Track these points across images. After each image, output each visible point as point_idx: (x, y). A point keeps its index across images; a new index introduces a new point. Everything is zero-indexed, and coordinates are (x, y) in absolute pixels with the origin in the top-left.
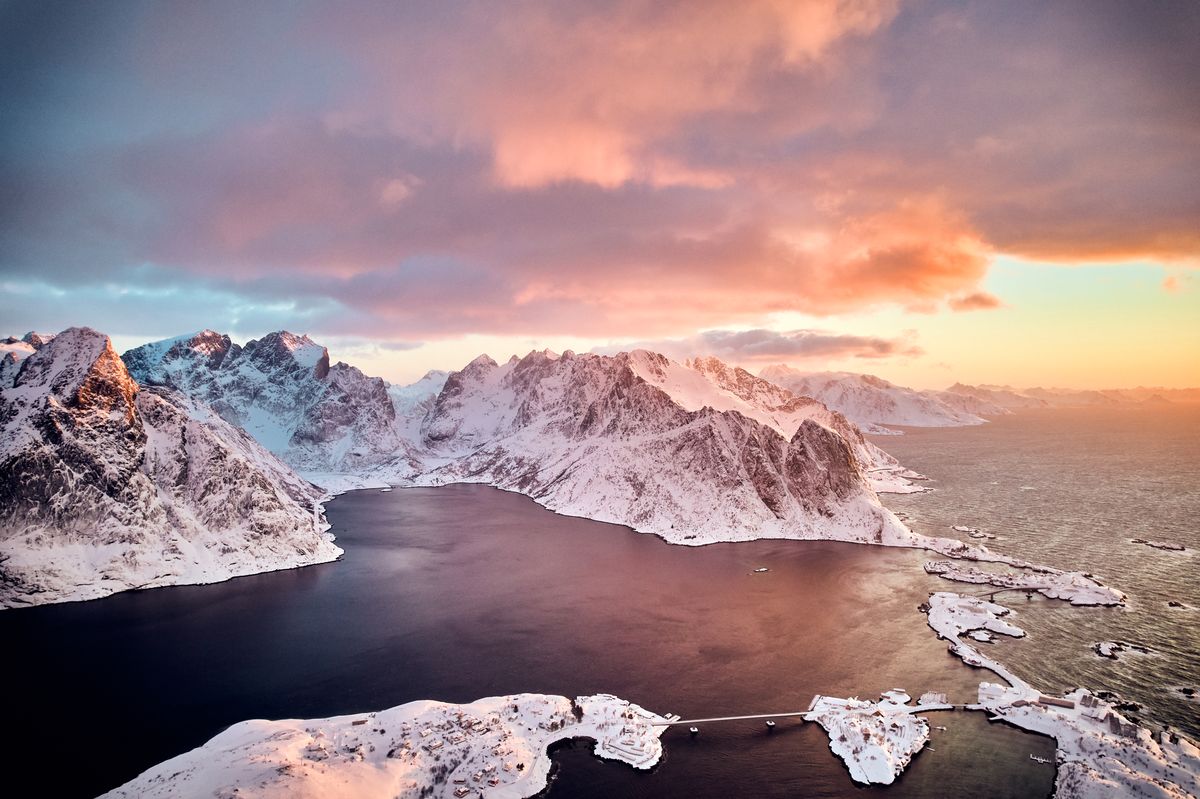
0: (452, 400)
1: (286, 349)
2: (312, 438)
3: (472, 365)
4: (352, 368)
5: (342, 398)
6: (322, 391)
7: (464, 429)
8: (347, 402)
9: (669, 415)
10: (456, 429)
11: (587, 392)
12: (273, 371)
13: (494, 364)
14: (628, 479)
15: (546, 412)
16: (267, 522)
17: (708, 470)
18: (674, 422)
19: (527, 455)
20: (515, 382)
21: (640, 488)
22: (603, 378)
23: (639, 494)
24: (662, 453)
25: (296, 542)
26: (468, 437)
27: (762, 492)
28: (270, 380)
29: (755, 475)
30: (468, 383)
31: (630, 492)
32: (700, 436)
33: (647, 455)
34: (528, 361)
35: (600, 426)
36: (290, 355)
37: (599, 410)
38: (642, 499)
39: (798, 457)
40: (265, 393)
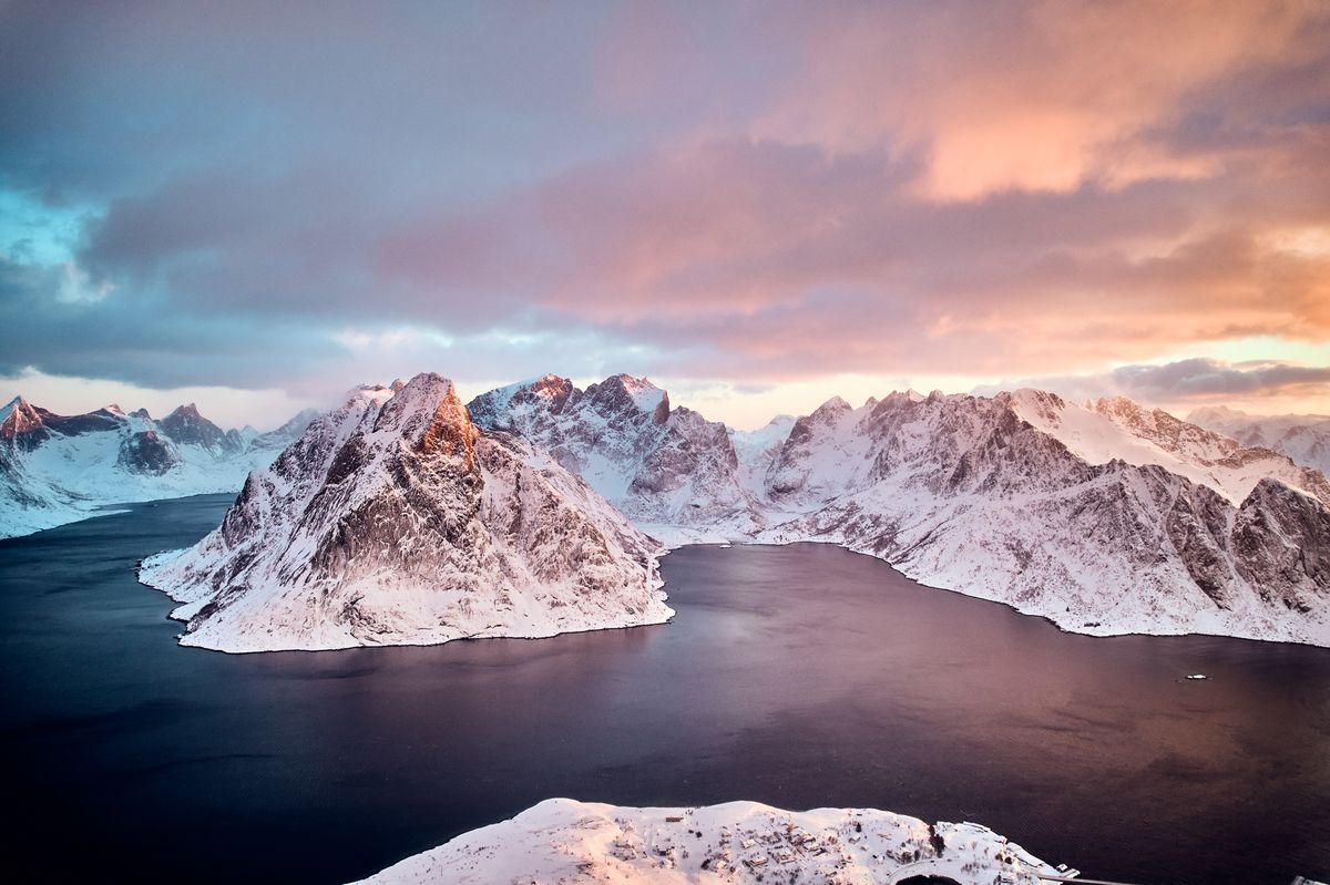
0: (800, 448)
1: (626, 392)
2: (650, 487)
3: (823, 409)
4: (693, 413)
5: (681, 444)
6: (662, 437)
7: (813, 481)
8: (687, 449)
9: (1064, 469)
10: (804, 480)
11: (958, 440)
12: (613, 416)
13: (847, 407)
14: (1009, 547)
15: (909, 463)
16: (597, 576)
17: (1118, 540)
18: (1071, 477)
19: (884, 513)
20: (872, 428)
21: (1025, 559)
22: (978, 423)
23: (1024, 566)
24: (1054, 516)
25: (625, 599)
26: (817, 490)
27: (1197, 572)
28: (610, 426)
29: (1185, 549)
30: (818, 429)
31: (1012, 562)
32: (1107, 497)
33: (1035, 518)
34: (887, 404)
35: (974, 481)
36: (629, 399)
37: (973, 461)
38: (1028, 573)
39: (1252, 528)
40: (605, 438)
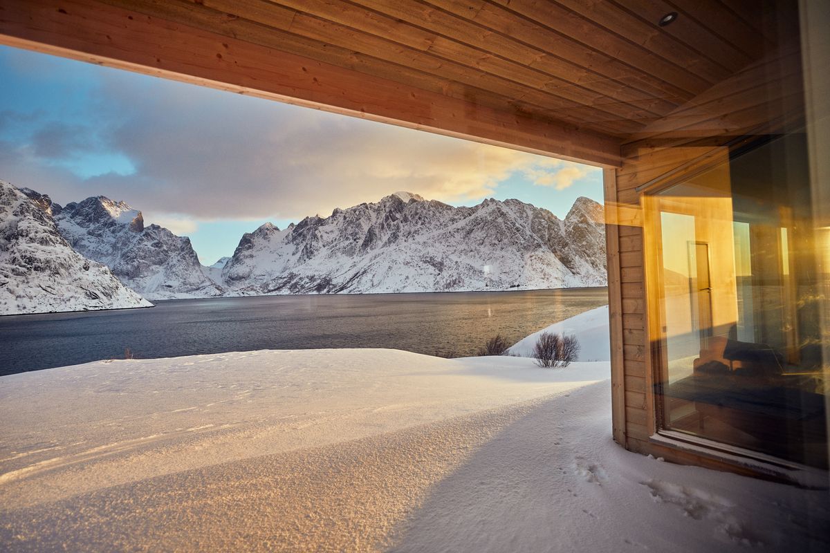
0: (247, 253)
2: (128, 275)
3: (260, 230)
5: (155, 244)
7: (257, 272)
9: (448, 215)
10: (251, 272)
11: (362, 223)
13: (277, 229)
14: (425, 262)
15: (327, 247)
17: (506, 241)
18: (456, 217)
19: (316, 273)
20: (294, 239)
21: (440, 266)
22: (373, 215)
23: (441, 270)
24: (452, 240)
26: (260, 277)
30: (258, 241)
31: (431, 269)
32: (489, 218)
33: (437, 244)
34: (303, 224)
35: (379, 242)
37: (377, 231)
38: (445, 273)
